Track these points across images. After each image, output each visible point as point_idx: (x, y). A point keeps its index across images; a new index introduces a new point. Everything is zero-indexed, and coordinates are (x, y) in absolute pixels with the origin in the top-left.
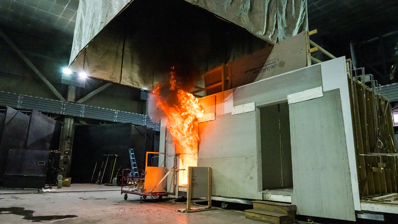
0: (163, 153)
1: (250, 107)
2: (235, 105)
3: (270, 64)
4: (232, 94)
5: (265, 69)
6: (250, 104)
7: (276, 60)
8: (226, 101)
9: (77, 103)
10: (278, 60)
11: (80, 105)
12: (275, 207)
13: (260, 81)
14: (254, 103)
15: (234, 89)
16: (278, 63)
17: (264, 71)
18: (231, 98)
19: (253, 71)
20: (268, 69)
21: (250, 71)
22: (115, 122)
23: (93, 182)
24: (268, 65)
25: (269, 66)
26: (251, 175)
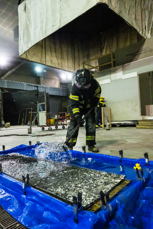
2: (123, 74)
4: (121, 68)
6: (134, 73)
7: (147, 48)
8: (118, 72)
9: (2, 79)
10: (148, 48)
11: (4, 80)
13: (140, 60)
14: (136, 72)
15: (123, 65)
16: (148, 50)
17: (139, 54)
18: (121, 70)
19: (132, 55)
20: (142, 53)
21: (130, 55)
22: (25, 90)
23: (20, 124)
24: (142, 51)
26: (136, 109)
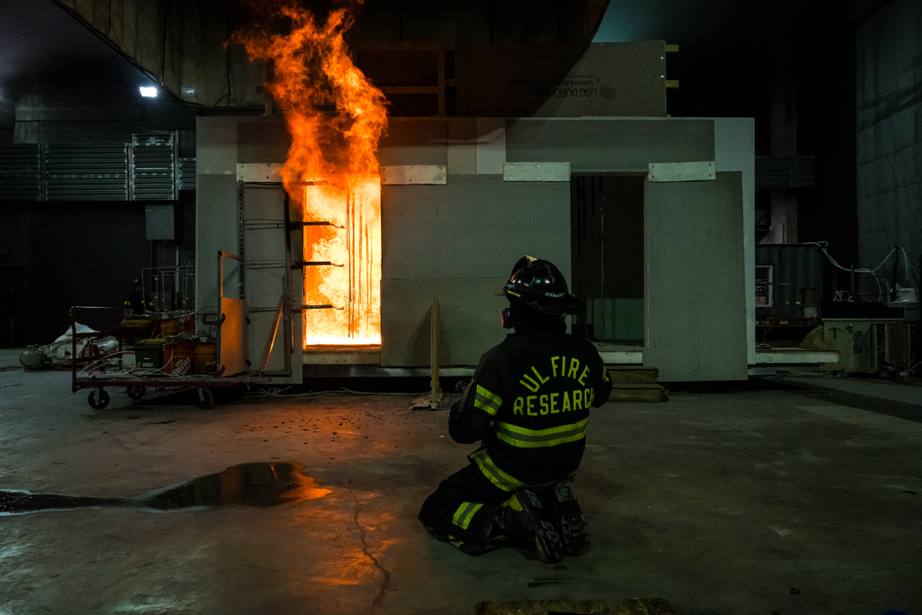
0: (236, 258)
1: (556, 172)
2: (509, 159)
3: (578, 83)
4: (502, 130)
5: (566, 92)
7: (594, 80)
8: (484, 143)
10: (598, 80)
12: (628, 374)
14: (567, 165)
15: (509, 118)
16: (597, 86)
17: (563, 94)
18: (498, 138)
19: (533, 87)
20: (572, 92)
24: (572, 83)
25: (574, 86)
